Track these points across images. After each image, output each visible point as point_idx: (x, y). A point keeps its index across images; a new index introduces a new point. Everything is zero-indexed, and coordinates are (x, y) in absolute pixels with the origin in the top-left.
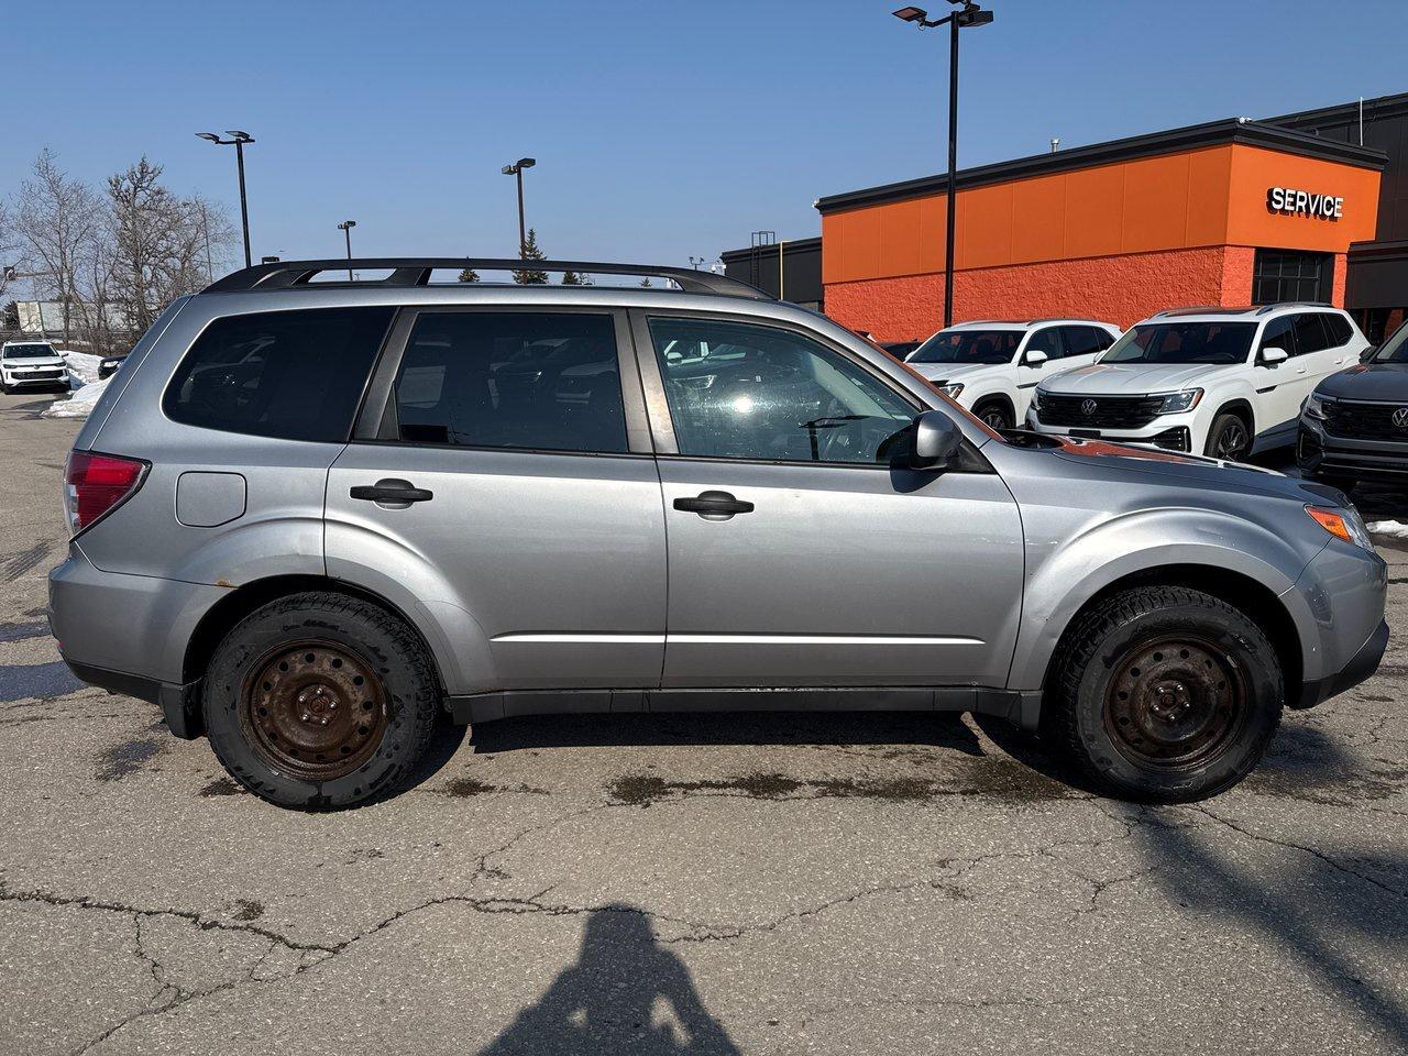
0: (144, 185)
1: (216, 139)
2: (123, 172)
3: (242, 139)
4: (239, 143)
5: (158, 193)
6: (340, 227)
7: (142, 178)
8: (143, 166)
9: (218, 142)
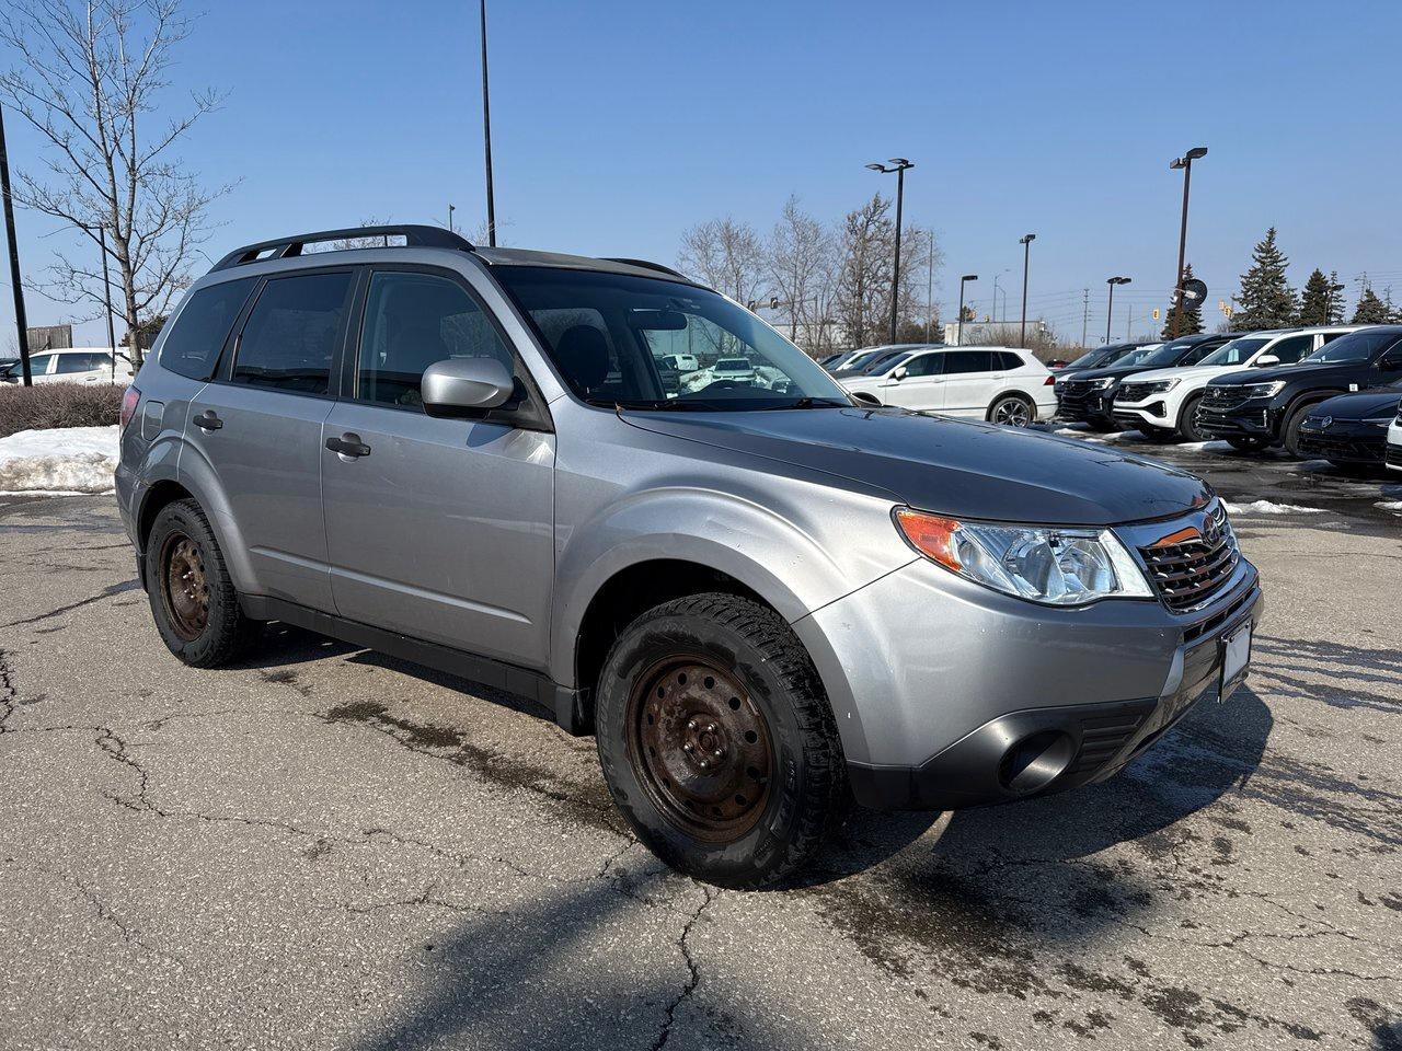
0: (875, 218)
1: (882, 168)
2: (859, 210)
3: (905, 164)
4: (901, 170)
5: (884, 224)
6: (1022, 242)
7: (874, 212)
8: (877, 201)
9: (884, 171)
